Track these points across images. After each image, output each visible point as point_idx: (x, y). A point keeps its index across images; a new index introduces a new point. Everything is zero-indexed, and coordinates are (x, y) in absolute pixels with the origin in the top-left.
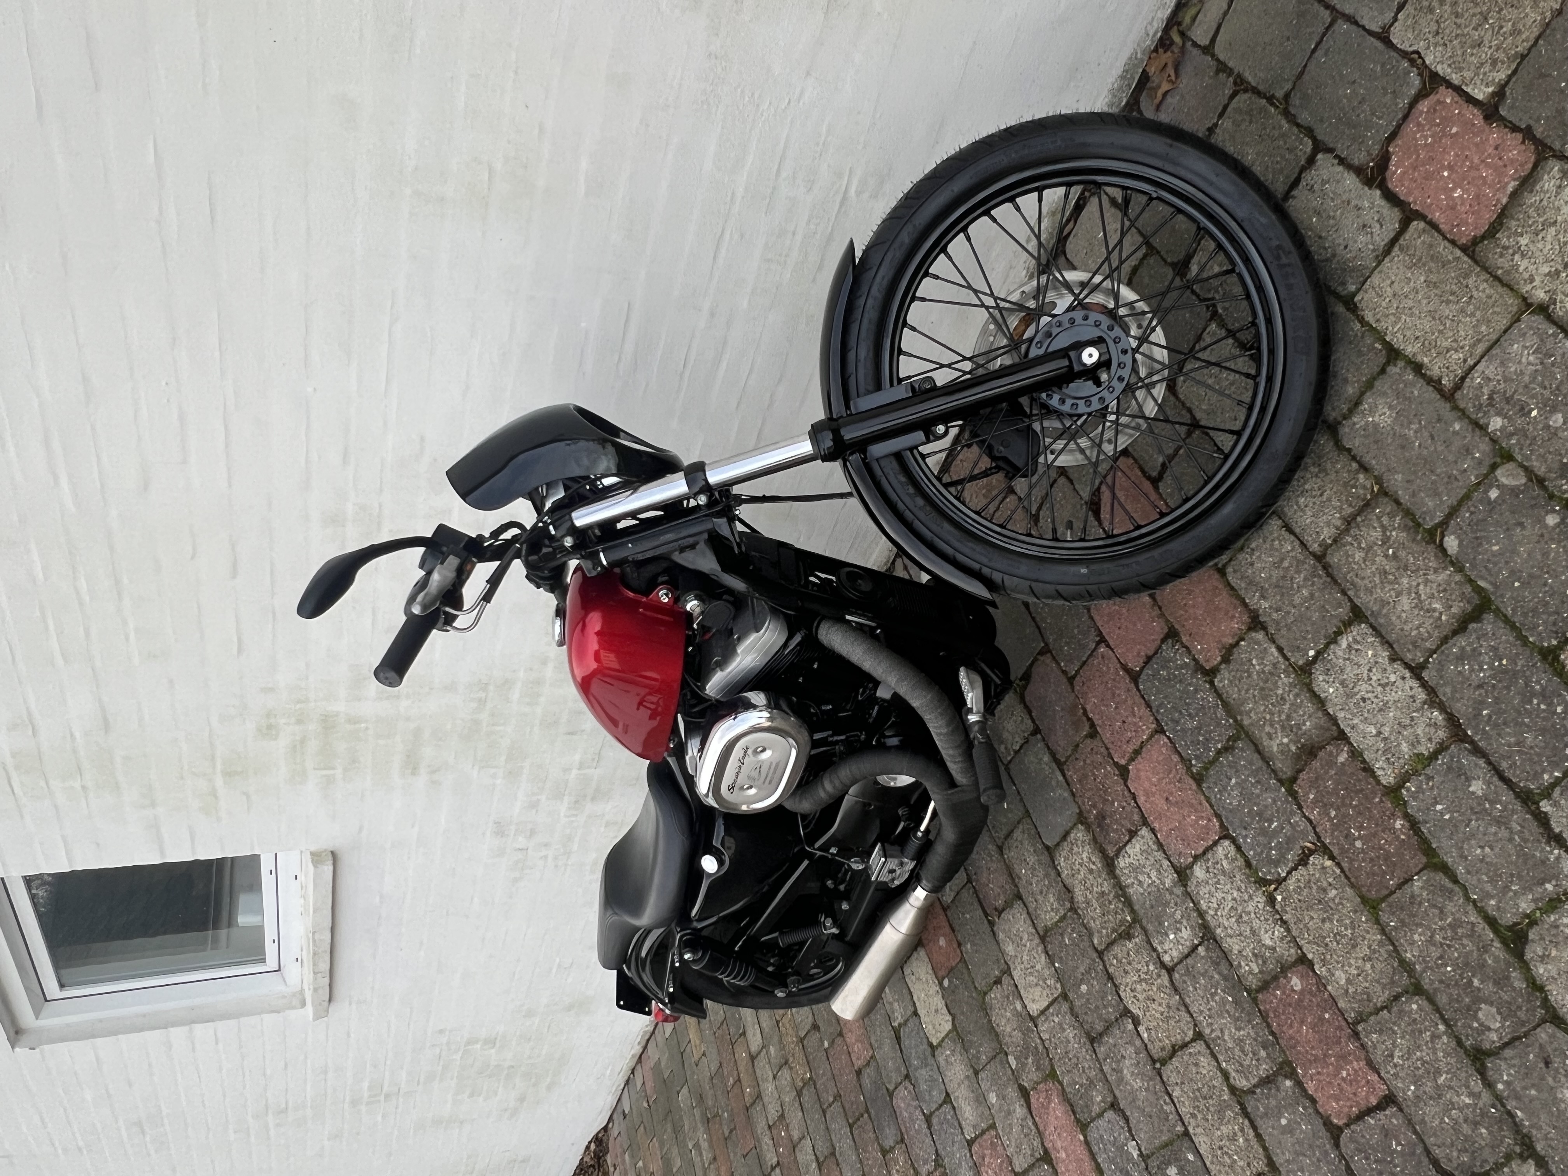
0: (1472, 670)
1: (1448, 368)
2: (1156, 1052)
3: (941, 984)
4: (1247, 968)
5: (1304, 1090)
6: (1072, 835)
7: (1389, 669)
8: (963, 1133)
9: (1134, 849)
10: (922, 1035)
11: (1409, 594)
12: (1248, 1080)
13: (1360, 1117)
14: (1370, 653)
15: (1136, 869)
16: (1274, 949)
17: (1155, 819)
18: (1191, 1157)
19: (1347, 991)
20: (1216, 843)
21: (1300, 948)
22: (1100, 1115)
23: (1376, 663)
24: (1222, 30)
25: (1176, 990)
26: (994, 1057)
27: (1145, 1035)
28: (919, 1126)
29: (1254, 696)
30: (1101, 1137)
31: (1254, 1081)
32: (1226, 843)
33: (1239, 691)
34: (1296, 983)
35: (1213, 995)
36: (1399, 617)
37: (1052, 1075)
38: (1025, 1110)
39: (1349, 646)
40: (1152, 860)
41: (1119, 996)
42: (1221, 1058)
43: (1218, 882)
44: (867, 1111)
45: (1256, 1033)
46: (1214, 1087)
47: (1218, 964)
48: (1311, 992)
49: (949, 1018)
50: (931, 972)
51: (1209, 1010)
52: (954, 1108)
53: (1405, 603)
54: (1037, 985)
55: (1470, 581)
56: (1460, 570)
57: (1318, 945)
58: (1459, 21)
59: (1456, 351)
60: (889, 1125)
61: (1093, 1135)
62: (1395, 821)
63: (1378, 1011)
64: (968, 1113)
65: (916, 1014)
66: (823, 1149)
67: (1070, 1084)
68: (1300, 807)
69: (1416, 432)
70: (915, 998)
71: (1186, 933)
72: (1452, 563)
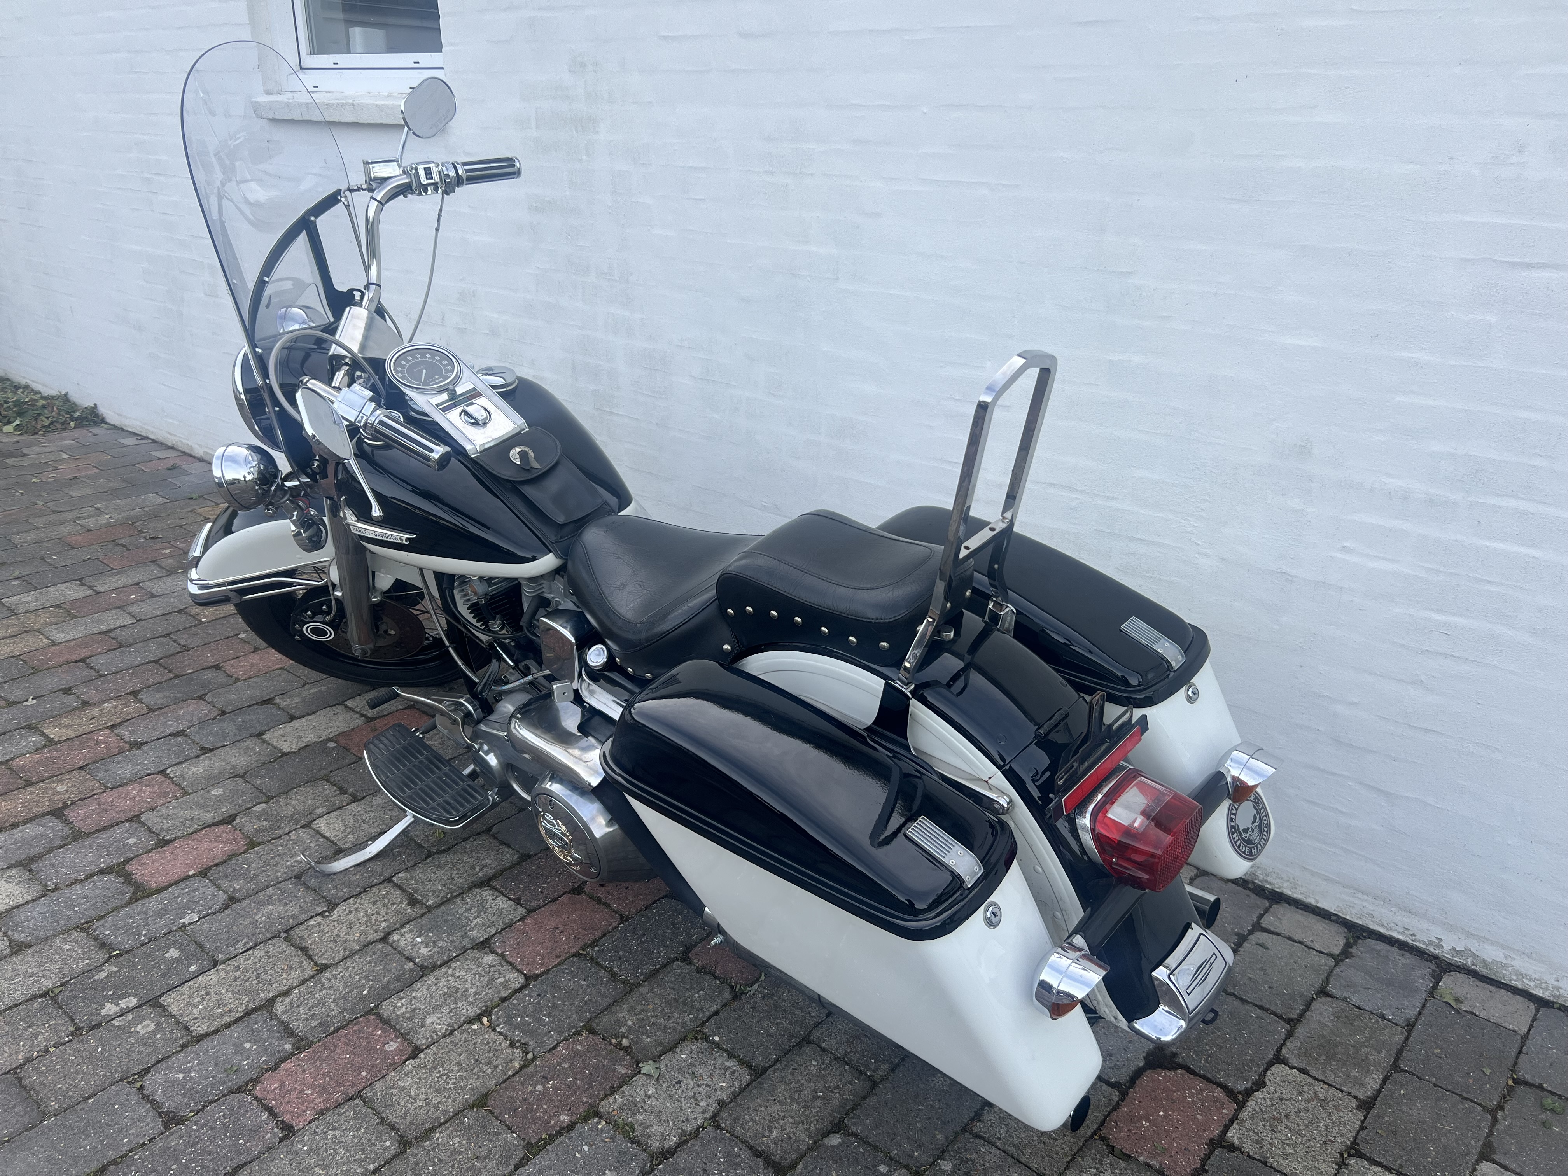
0: (719, 1165)
1: (991, 1126)
2: (296, 933)
3: (329, 740)
4: (399, 1004)
5: (284, 1060)
6: (507, 849)
7: (711, 1101)
8: (172, 766)
9: (502, 903)
10: (271, 725)
11: (783, 1111)
12: (284, 1012)
13: (266, 1107)
14: (724, 1084)
15: (482, 907)
16: (423, 1026)
17: (535, 919)
18: (192, 968)
19: (392, 1088)
20: (518, 971)
21: (428, 1047)
22: (219, 888)
23: (715, 1090)
24: (1275, 937)
25: (365, 946)
26: (261, 791)
27: (312, 922)
28: (171, 726)
29: (669, 995)
30: (196, 890)
31: (285, 1018)
32: (522, 980)
33: (671, 982)
34: (392, 1046)
35: (366, 977)
36: (761, 1106)
37: (252, 845)
38: (210, 822)
39: (727, 1068)
40: (494, 919)
41: (349, 899)
42: (303, 988)
43: (481, 975)
44: (177, 677)
45: (334, 1017)
46: (271, 985)
47: (399, 980)
48: (385, 1059)
49: (294, 749)
50: (341, 730)
51: (350, 976)
52: (198, 756)
53: (775, 1109)
54: (346, 826)
55: (801, 1157)
56: (810, 1149)
57: (434, 1061)
58: (1293, 1115)
59: (1007, 1132)
60: (165, 697)
61: (196, 883)
62: (567, 1115)
63: (378, 1113)
64: (196, 770)
65: (292, 718)
66: (124, 635)
67: (246, 859)
68: (566, 1039)
69: (932, 1106)
70: (310, 717)
71: (424, 951)
72: (815, 1143)
